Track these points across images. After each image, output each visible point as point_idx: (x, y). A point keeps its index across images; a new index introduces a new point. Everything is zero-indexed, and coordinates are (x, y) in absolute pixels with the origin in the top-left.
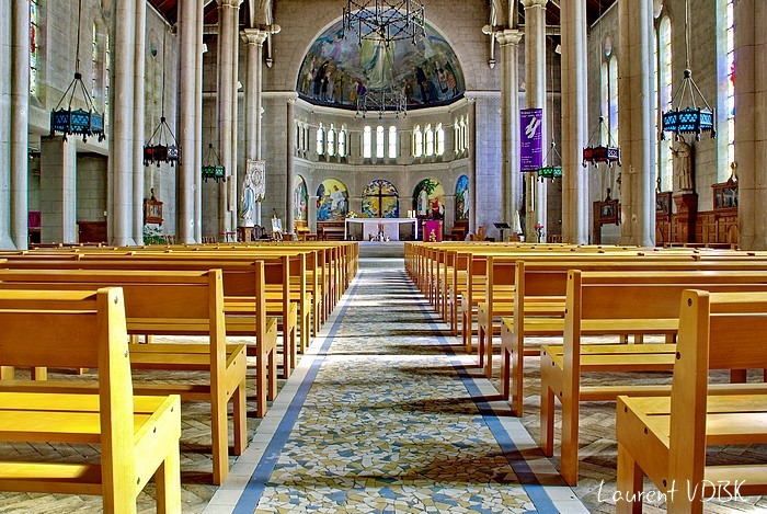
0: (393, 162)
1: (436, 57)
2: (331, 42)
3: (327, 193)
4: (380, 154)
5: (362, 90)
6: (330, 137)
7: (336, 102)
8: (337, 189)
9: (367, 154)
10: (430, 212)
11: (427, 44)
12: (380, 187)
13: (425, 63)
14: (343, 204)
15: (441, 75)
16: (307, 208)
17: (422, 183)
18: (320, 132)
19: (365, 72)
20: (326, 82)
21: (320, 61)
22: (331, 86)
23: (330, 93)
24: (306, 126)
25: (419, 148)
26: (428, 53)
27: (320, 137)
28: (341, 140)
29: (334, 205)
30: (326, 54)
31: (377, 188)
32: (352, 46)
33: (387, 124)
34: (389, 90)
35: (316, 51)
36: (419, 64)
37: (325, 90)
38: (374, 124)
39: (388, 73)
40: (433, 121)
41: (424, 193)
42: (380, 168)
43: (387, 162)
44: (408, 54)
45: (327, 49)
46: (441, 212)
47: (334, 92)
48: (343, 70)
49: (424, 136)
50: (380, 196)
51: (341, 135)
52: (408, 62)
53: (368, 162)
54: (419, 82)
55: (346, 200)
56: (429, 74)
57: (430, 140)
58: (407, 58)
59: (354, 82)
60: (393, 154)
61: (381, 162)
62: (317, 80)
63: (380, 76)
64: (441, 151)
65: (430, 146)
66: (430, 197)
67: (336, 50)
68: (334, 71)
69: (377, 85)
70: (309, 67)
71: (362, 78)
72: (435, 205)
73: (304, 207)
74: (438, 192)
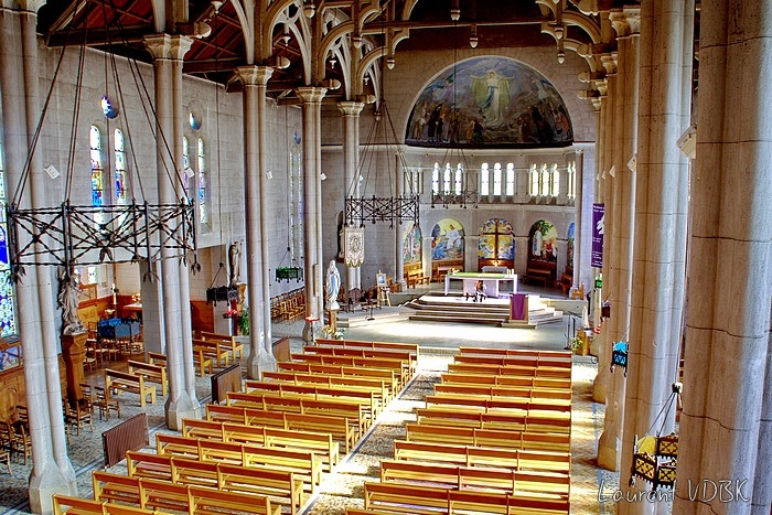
0: (510, 200)
1: (549, 98)
2: (442, 87)
3: (442, 233)
4: (497, 192)
5: (478, 128)
6: (447, 177)
7: (452, 142)
8: (453, 228)
9: (485, 191)
10: (544, 253)
11: (539, 86)
12: (497, 225)
13: (540, 103)
14: (459, 243)
15: (555, 116)
16: (421, 250)
17: (537, 223)
18: (435, 174)
19: (480, 111)
20: (441, 123)
21: (432, 105)
22: (446, 127)
23: (445, 134)
24: (420, 170)
25: (535, 186)
26: (542, 95)
27: (435, 177)
28: (458, 178)
29: (450, 244)
30: (438, 98)
31: (493, 227)
32: (465, 88)
33: (504, 162)
34: (506, 129)
35: (426, 98)
36: (534, 104)
37: (440, 131)
38: (491, 161)
39: (504, 112)
40: (549, 161)
41: (538, 233)
42: (497, 207)
43: (503, 200)
44: (522, 94)
45: (439, 95)
46: (554, 254)
47: (449, 132)
48: (457, 110)
49: (541, 176)
50: (497, 234)
51: (458, 174)
52: (523, 101)
53: (485, 200)
54: (535, 122)
55: (463, 238)
56: (544, 114)
57: (545, 180)
58: (521, 98)
59: (470, 121)
60: (510, 192)
61: (497, 200)
62: (431, 123)
63: (497, 114)
64: (556, 193)
65: (546, 186)
66: (545, 238)
67: (448, 94)
68: (448, 112)
69: (495, 123)
70: (421, 113)
71: (479, 117)
72: (549, 247)
73: (418, 250)
74: (552, 234)
